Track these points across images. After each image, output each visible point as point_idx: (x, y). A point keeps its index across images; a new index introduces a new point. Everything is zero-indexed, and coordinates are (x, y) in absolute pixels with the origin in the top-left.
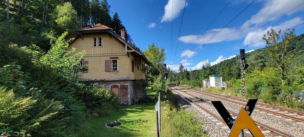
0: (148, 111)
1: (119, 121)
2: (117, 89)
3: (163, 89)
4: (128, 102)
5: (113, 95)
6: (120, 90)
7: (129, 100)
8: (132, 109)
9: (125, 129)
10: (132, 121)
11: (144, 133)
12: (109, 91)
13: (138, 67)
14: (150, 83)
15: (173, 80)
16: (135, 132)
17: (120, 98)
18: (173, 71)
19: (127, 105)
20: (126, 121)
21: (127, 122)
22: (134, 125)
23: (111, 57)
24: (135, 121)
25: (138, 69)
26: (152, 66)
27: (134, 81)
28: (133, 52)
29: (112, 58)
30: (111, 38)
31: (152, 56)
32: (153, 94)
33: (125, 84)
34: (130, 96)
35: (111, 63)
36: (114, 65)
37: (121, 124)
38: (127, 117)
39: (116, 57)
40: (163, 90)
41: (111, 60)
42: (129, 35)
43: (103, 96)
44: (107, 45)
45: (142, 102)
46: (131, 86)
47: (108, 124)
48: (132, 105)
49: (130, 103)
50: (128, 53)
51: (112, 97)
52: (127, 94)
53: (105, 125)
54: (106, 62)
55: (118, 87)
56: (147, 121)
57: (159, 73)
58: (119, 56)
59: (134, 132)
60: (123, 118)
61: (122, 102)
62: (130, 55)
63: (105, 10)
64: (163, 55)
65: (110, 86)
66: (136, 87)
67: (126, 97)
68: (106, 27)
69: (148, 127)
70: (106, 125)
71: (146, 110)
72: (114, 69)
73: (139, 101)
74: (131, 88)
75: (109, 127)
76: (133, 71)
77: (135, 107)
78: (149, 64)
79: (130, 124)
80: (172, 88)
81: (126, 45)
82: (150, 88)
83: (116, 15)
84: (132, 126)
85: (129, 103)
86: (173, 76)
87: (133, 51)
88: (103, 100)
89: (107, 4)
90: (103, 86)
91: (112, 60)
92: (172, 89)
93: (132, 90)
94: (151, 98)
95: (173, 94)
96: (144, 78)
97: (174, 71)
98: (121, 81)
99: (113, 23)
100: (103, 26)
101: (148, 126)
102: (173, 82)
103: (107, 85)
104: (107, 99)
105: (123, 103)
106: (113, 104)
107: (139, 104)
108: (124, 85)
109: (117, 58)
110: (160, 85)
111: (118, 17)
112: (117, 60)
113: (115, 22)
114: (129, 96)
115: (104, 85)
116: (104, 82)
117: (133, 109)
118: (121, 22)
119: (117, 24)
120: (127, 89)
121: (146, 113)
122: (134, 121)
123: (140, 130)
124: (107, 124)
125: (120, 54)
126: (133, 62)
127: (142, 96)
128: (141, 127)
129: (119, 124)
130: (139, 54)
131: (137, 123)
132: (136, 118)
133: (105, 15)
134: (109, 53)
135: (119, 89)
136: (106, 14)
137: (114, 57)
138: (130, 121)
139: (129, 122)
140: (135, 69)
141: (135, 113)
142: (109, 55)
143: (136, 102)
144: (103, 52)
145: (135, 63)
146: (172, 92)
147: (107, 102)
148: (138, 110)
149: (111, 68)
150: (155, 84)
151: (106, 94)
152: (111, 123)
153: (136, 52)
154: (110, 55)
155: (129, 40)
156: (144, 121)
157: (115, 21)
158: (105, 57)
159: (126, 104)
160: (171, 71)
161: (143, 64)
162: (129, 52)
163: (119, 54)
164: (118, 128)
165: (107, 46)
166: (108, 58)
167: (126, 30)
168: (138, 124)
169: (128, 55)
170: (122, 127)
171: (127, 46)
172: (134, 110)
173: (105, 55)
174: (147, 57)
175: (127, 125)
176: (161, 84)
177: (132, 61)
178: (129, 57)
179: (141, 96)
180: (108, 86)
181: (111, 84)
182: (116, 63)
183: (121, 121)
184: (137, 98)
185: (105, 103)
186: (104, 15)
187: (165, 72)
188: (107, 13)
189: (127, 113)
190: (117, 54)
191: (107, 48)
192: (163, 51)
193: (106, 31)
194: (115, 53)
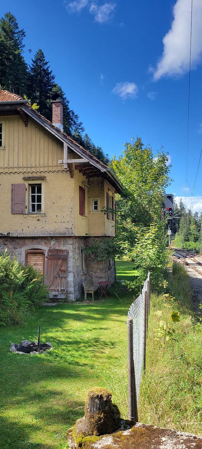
0: (118, 318)
1: (43, 340)
2: (41, 258)
3: (161, 263)
4: (68, 293)
5: (30, 275)
6: (48, 263)
7: (71, 289)
8: (77, 311)
9: (58, 359)
10: (77, 343)
11: (104, 372)
12: (20, 264)
13: (96, 203)
14: (126, 245)
15: (192, 238)
16: (84, 368)
17: (47, 282)
18: (193, 213)
19: (66, 300)
20: (63, 339)
21: (63, 343)
22: (80, 353)
23: (26, 175)
24: (84, 343)
25: (96, 208)
26: (133, 200)
27: (85, 239)
28: (84, 163)
29: (28, 179)
30: (26, 125)
31: (134, 176)
32: (133, 275)
33: (62, 248)
34: (74, 276)
35: (27, 192)
36: (33, 198)
37: (48, 347)
38: (65, 330)
39: (38, 175)
40: (160, 266)
41: (26, 184)
42: (73, 113)
43: (7, 276)
44: (16, 143)
45: (103, 296)
46: (77, 251)
47: (19, 345)
48: (77, 300)
49: (72, 297)
50: (70, 165)
51: (28, 280)
52: (65, 271)
53: (10, 346)
54: (14, 188)
55: (42, 254)
56: (113, 344)
57: (151, 219)
58: (46, 175)
59: (80, 367)
60: (54, 333)
61: (54, 293)
62: (76, 172)
63: (9, 43)
64: (162, 171)
65: (23, 250)
66: (89, 255)
67: (63, 279)
68: (13, 95)
69: (117, 358)
70: (13, 348)
71: (114, 317)
72: (33, 206)
73: (96, 293)
74: (77, 257)
75: (21, 353)
76: (82, 213)
77: (87, 306)
78: (125, 195)
79: (70, 348)
80: (189, 261)
81: (65, 145)
82: (125, 258)
83: (40, 58)
84: (76, 354)
85: (71, 295)
86: (193, 227)
87: (84, 160)
88: (6, 285)
89: (17, 28)
90: (6, 250)
91: (30, 185)
92: (187, 264)
93: (78, 263)
94: (126, 286)
95: (188, 277)
96: (111, 231)
97: (197, 213)
98: (52, 238)
99: (31, 78)
100: (6, 92)
101: (116, 355)
102: (192, 245)
103: (15, 248)
104: (16, 285)
105: (56, 296)
106: (30, 296)
107: (95, 299)
108: (57, 248)
109: (43, 178)
110: (152, 252)
111: (46, 64)
112: (40, 185)
113: (37, 77)
114: (71, 278)
115: (9, 249)
116: (7, 241)
117: (82, 311)
118: (53, 78)
119: (41, 81)
120: (65, 259)
121: (112, 322)
122: (80, 343)
123: (96, 364)
124: (16, 346)
125: (50, 169)
126: (82, 190)
127: (103, 280)
128: (97, 357)
129: (43, 347)
130: (99, 170)
131: (90, 346)
132: (88, 336)
133: (11, 57)
134: (21, 166)
135: (46, 259)
136: (14, 55)
137: (35, 175)
138: (70, 340)
139: (69, 343)
140: (89, 207)
141: (85, 322)
142: (21, 170)
143: (89, 295)
144: (6, 162)
145: (88, 191)
146: (185, 272)
147: (14, 291)
148: (92, 315)
149: (27, 204)
150: (138, 248)
151: (14, 270)
152: (26, 343)
153: (92, 163)
154: (25, 170)
155: (73, 128)
156: (105, 344)
157: (38, 74)
158: (12, 174)
159: (63, 297)
160: (187, 212)
161: (110, 194)
162: (72, 164)
163: (46, 169)
164: (43, 356)
165: (16, 149)
166: (18, 179)
167: (67, 99)
168: (91, 349)
169: (71, 172)
170: (50, 353)
171: (68, 148)
172: (82, 313)
173: (11, 170)
174: (121, 179)
175: (63, 350)
176: (154, 249)
177: (80, 187)
178: (72, 177)
179: (101, 278)
180: (18, 250)
181: (25, 244)
182: (39, 191)
183: (48, 339)
184: (92, 284)
185: (11, 294)
186: (8, 59)
187: (169, 218)
188: (16, 53)
189: (66, 320)
190: (42, 169)
191: (16, 152)
192: (163, 160)
193: (13, 108)
194: (38, 165)
